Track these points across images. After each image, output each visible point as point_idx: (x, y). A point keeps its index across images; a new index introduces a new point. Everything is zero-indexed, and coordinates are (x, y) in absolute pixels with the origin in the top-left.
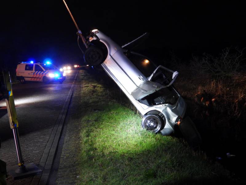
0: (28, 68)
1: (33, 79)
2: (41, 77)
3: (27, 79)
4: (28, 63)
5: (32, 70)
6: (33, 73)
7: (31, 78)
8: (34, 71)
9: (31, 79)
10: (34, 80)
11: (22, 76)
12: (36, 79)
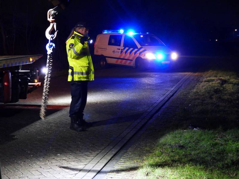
0: (113, 41)
1: (120, 60)
2: (133, 58)
3: (110, 61)
4: (114, 33)
5: (120, 45)
6: (121, 50)
7: (116, 60)
8: (123, 48)
9: (117, 62)
10: (121, 62)
11: (102, 55)
12: (124, 61)
